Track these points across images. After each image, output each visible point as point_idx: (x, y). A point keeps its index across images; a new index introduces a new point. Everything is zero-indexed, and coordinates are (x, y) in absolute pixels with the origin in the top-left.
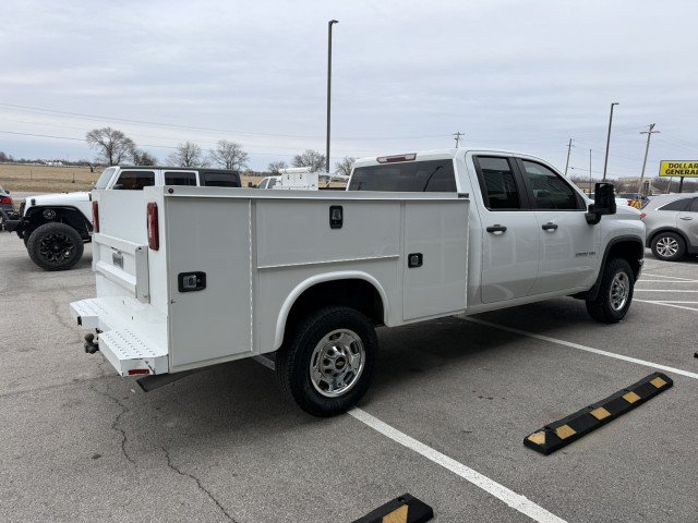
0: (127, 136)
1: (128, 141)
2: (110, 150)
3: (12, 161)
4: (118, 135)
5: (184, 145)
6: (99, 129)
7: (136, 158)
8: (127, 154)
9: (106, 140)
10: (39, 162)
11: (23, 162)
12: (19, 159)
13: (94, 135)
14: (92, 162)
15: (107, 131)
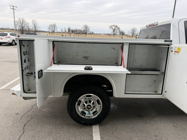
0: (118, 27)
1: (119, 28)
2: (114, 30)
3: (94, 34)
4: (116, 26)
5: (133, 28)
6: (112, 25)
7: (120, 32)
8: (118, 31)
9: (114, 28)
10: (100, 34)
11: (97, 34)
12: (96, 33)
13: (111, 27)
14: (109, 34)
15: (114, 26)
